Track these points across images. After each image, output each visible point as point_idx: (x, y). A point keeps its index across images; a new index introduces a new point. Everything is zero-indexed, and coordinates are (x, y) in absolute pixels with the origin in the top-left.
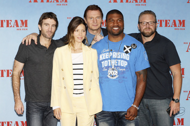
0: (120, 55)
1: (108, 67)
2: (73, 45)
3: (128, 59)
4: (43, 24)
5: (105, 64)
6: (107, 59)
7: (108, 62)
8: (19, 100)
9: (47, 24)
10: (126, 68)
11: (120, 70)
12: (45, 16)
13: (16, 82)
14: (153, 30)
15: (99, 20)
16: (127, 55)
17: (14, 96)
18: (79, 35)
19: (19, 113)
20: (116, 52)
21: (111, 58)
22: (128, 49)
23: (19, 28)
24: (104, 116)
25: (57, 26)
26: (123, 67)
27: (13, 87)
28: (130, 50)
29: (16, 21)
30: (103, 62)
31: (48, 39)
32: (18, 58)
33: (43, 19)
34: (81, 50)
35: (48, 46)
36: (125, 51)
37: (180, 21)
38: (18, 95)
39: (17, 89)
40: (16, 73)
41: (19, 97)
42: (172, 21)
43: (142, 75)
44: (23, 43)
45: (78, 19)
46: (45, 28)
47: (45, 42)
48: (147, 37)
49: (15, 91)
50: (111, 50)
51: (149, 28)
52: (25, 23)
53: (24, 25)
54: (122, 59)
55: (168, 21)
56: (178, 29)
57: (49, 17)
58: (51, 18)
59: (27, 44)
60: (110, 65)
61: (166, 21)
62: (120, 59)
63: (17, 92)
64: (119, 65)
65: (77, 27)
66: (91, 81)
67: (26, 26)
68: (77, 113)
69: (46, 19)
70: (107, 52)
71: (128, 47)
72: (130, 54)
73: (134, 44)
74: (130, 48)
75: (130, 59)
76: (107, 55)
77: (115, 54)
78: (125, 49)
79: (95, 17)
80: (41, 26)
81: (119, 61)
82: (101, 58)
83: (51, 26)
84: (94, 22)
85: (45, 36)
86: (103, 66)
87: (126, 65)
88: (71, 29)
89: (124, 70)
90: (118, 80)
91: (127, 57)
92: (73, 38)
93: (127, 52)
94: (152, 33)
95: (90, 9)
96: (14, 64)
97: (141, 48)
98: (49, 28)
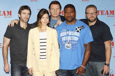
0: (74, 33)
1: (65, 41)
2: (41, 27)
3: (79, 36)
4: (22, 13)
5: (64, 39)
6: (65, 36)
7: (66, 38)
8: (7, 64)
9: (24, 13)
10: (77, 41)
11: (74, 43)
12: (23, 8)
13: (5, 52)
14: (95, 17)
15: (58, 11)
16: (78, 33)
17: (4, 60)
18: (45, 21)
19: (6, 72)
20: (71, 31)
21: (68, 35)
22: (78, 29)
23: (6, 16)
24: (62, 73)
25: (30, 14)
26: (75, 41)
27: (3, 55)
28: (80, 30)
29: (4, 12)
30: (62, 38)
31: (25, 23)
32: (6, 35)
33: (21, 10)
34: (46, 30)
35: (25, 28)
36: (77, 30)
37: (111, 11)
38: (6, 60)
39: (6, 56)
40: (5, 46)
41: (7, 62)
42: (105, 11)
43: (88, 46)
44: (9, 26)
45: (44, 10)
46: (23, 16)
47: (23, 25)
48: (91, 22)
49: (4, 57)
50: (68, 30)
51: (93, 17)
52: (10, 13)
53: (9, 15)
54: (75, 36)
55: (103, 11)
56: (110, 16)
57: (26, 9)
58: (27, 10)
59: (12, 26)
60: (67, 40)
61: (102, 11)
62: (73, 36)
63: (6, 58)
64: (73, 39)
65: (43, 15)
66: (52, 50)
67: (11, 15)
68: (44, 71)
69: (24, 10)
70: (65, 31)
71: (79, 28)
72: (80, 33)
73: (83, 26)
74: (80, 28)
75: (80, 35)
76: (65, 34)
77: (70, 33)
78: (77, 29)
79: (55, 8)
80: (20, 15)
81: (73, 37)
82: (61, 36)
83: (27, 14)
84: (54, 12)
85: (23, 21)
86: (63, 41)
87: (78, 39)
88: (39, 17)
89: (76, 43)
90: (72, 49)
91: (78, 34)
92: (41, 22)
93: (78, 31)
94: (95, 20)
95: (53, 4)
96: (4, 40)
97: (87, 28)
98: (26, 16)
